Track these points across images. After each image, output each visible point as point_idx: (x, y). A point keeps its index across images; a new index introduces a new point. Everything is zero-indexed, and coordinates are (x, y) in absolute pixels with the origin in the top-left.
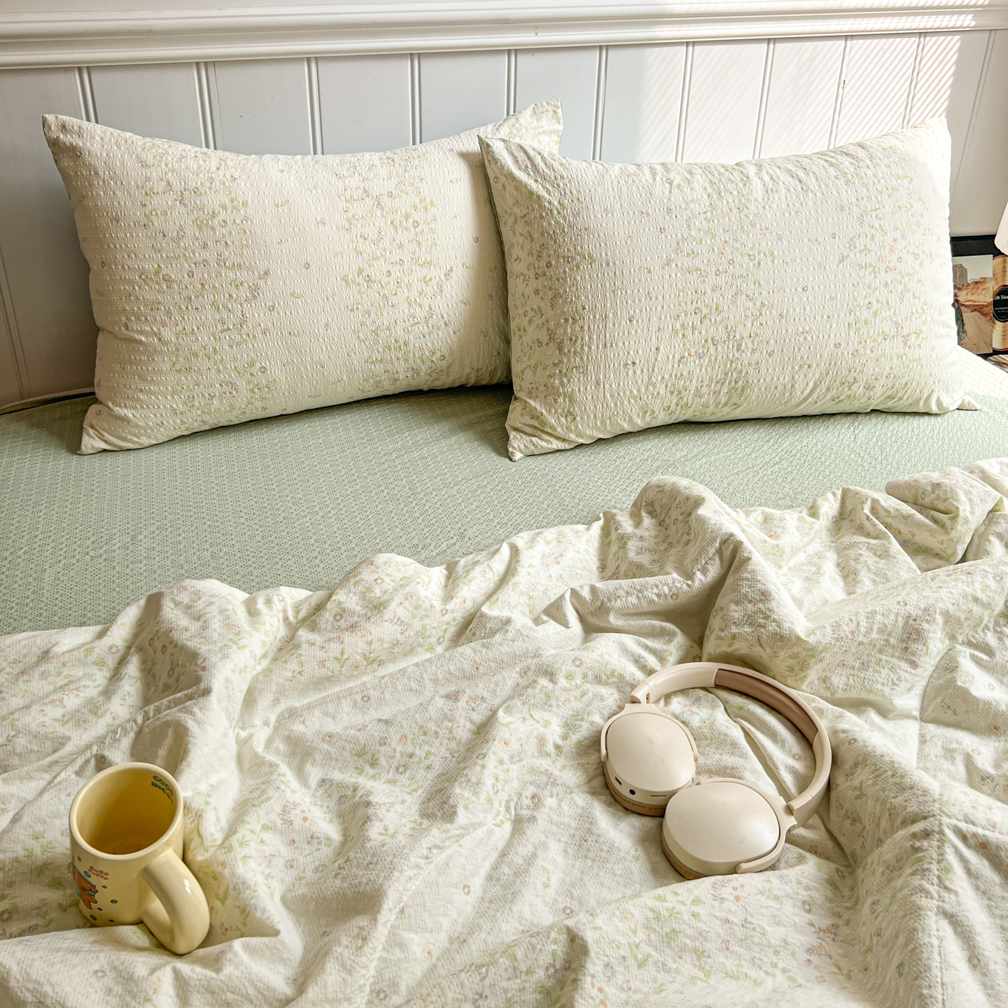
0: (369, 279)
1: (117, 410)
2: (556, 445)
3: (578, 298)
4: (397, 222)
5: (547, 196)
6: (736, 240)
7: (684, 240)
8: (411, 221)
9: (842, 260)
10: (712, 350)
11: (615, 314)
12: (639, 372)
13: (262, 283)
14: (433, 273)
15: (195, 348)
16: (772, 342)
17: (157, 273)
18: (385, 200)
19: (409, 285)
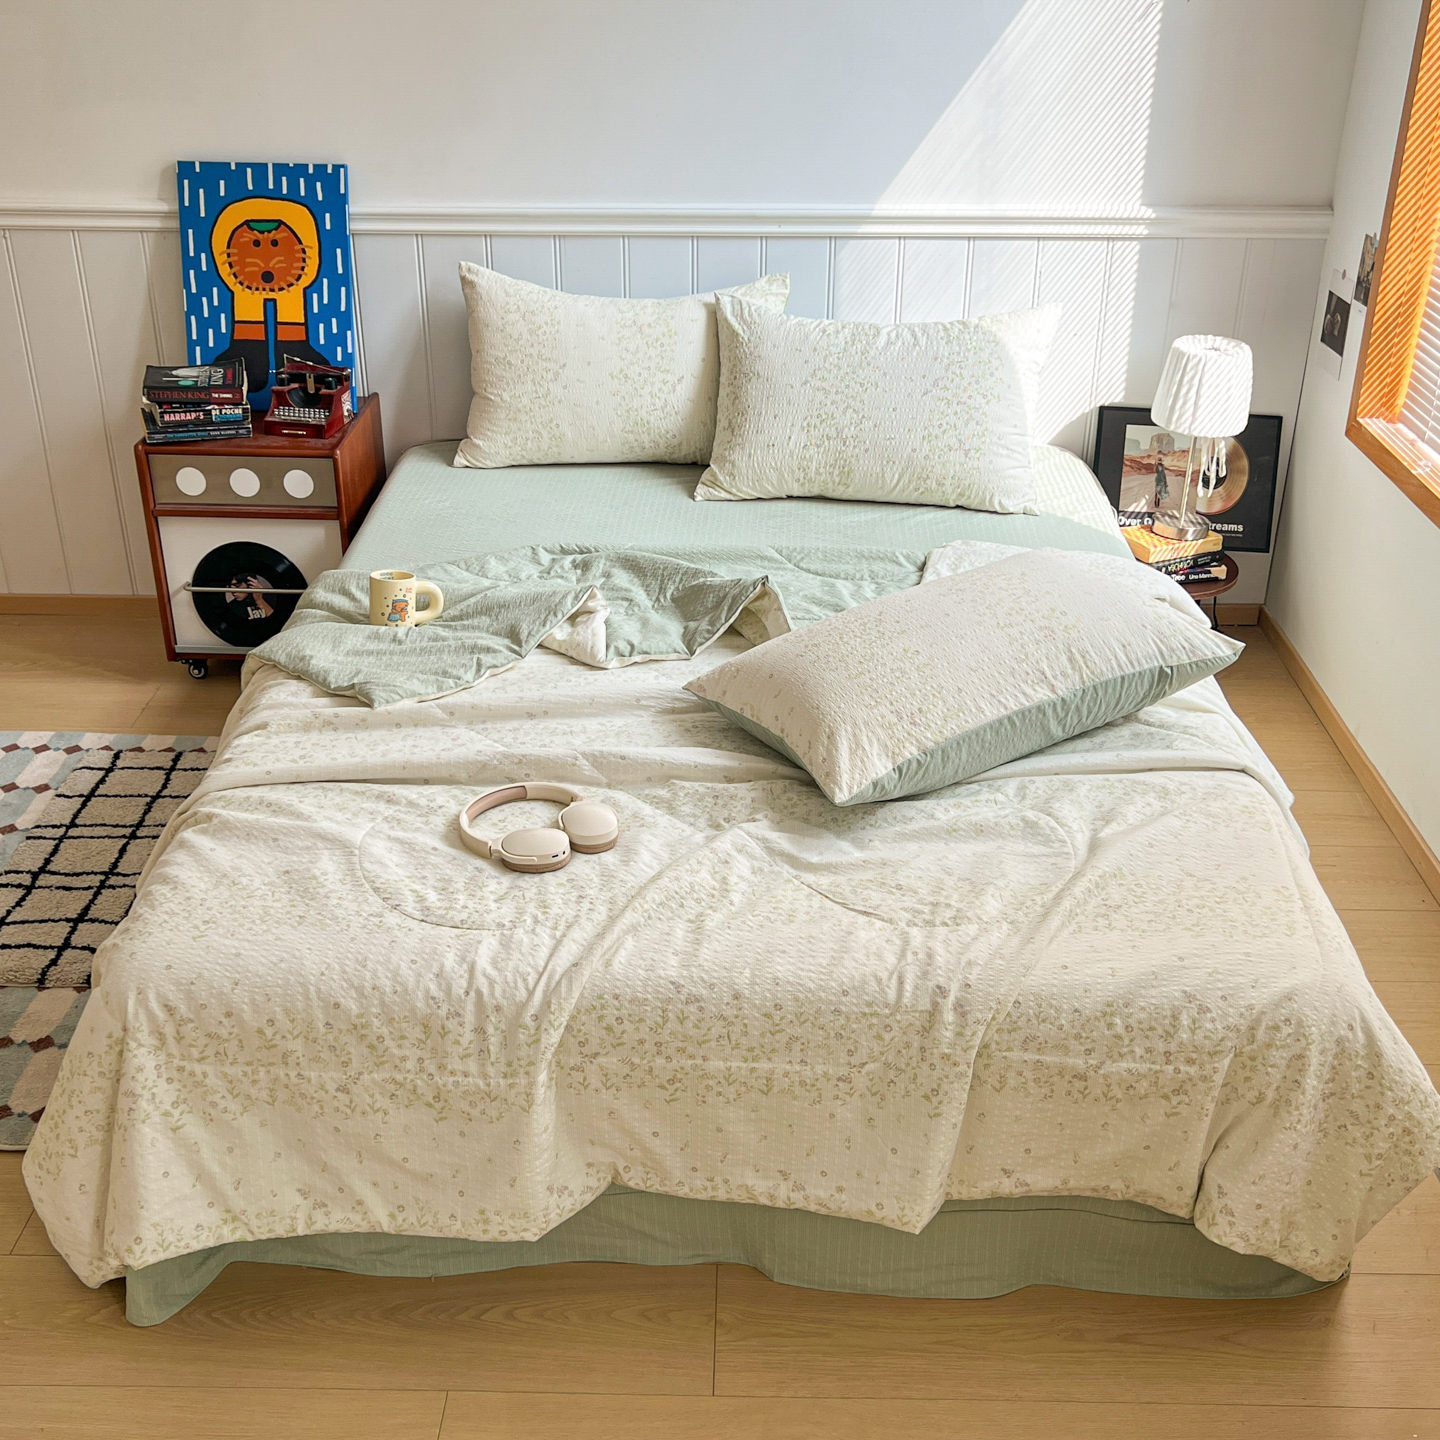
0: (626, 377)
1: (475, 440)
2: (724, 495)
4: (650, 343)
5: (742, 333)
7: (819, 369)
8: (659, 343)
9: (925, 394)
10: (826, 443)
11: (766, 412)
12: (776, 451)
13: (561, 371)
14: (669, 377)
15: (520, 406)
16: (868, 442)
17: (504, 359)
18: (646, 329)
19: (653, 384)
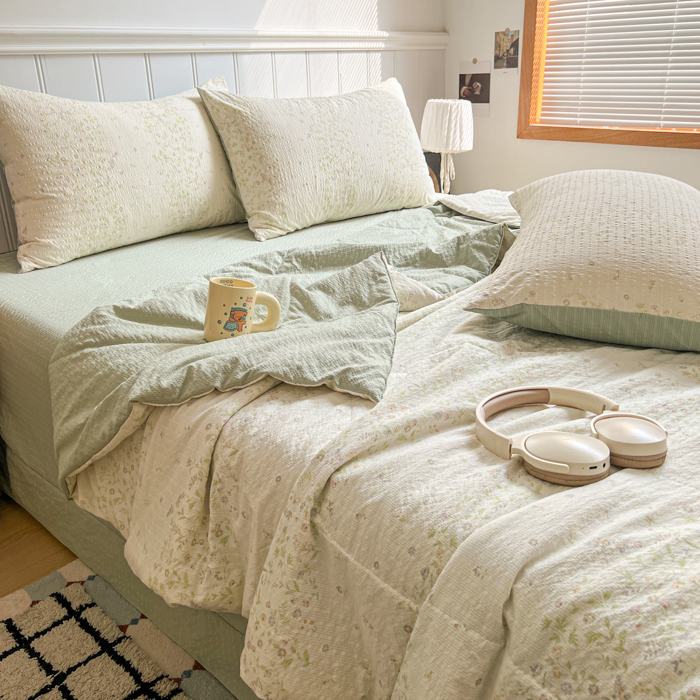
0: (165, 157)
3: (273, 156)
6: (334, 125)
10: (338, 176)
11: (293, 161)
12: (310, 188)
14: (194, 155)
15: (85, 197)
16: (361, 170)
17: (57, 157)
